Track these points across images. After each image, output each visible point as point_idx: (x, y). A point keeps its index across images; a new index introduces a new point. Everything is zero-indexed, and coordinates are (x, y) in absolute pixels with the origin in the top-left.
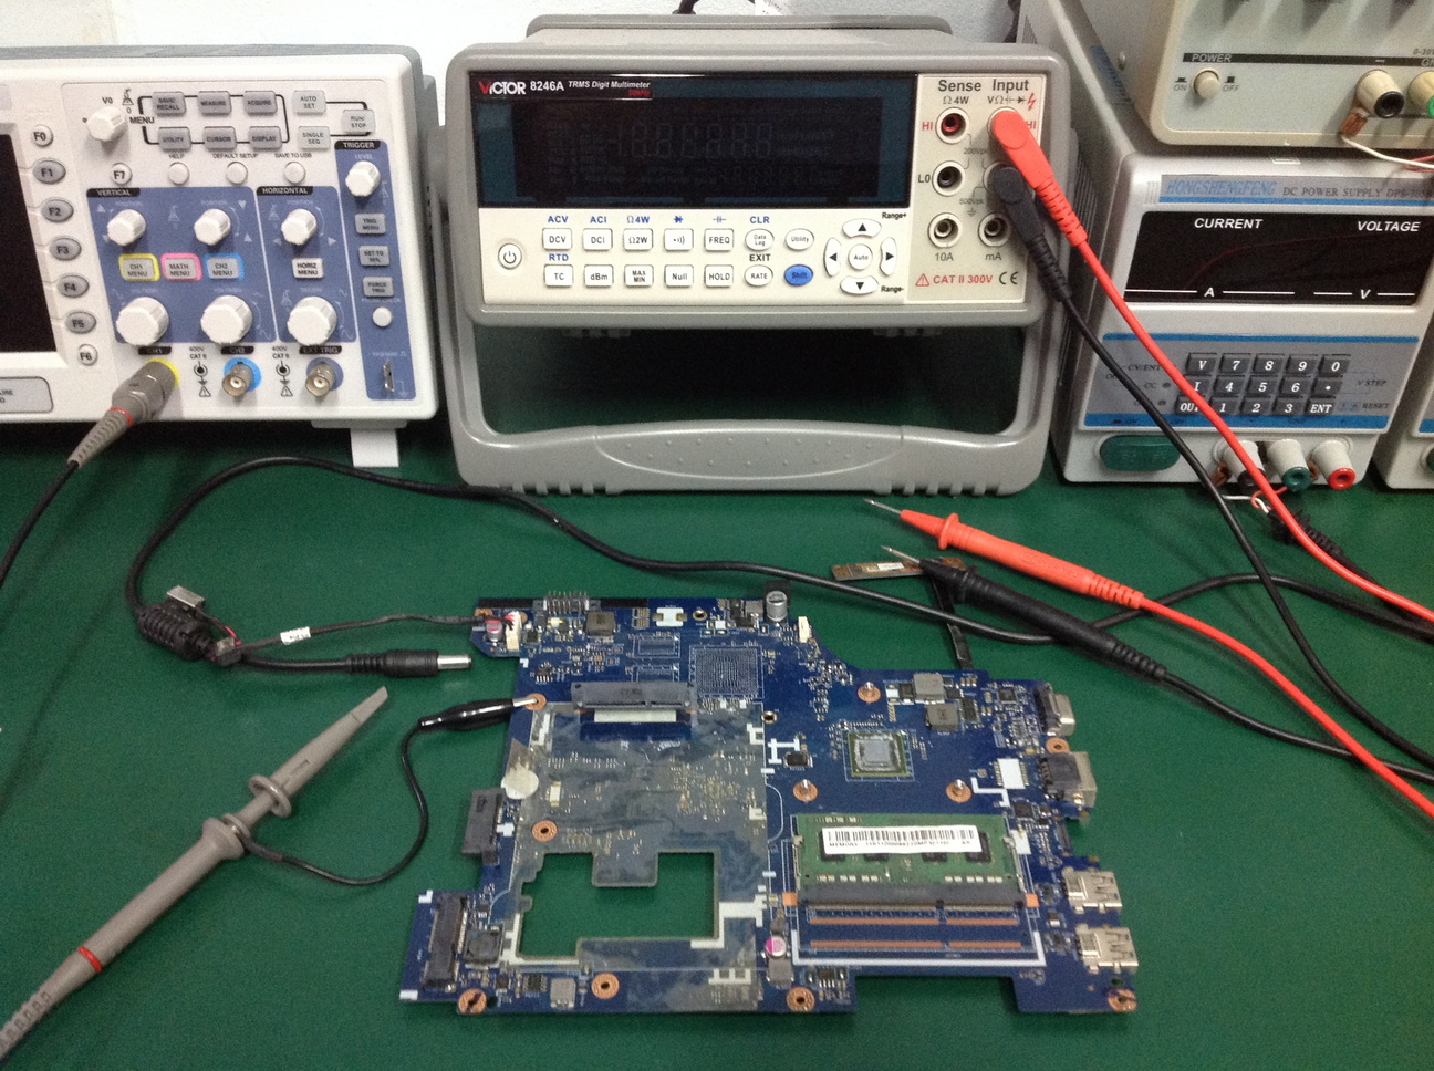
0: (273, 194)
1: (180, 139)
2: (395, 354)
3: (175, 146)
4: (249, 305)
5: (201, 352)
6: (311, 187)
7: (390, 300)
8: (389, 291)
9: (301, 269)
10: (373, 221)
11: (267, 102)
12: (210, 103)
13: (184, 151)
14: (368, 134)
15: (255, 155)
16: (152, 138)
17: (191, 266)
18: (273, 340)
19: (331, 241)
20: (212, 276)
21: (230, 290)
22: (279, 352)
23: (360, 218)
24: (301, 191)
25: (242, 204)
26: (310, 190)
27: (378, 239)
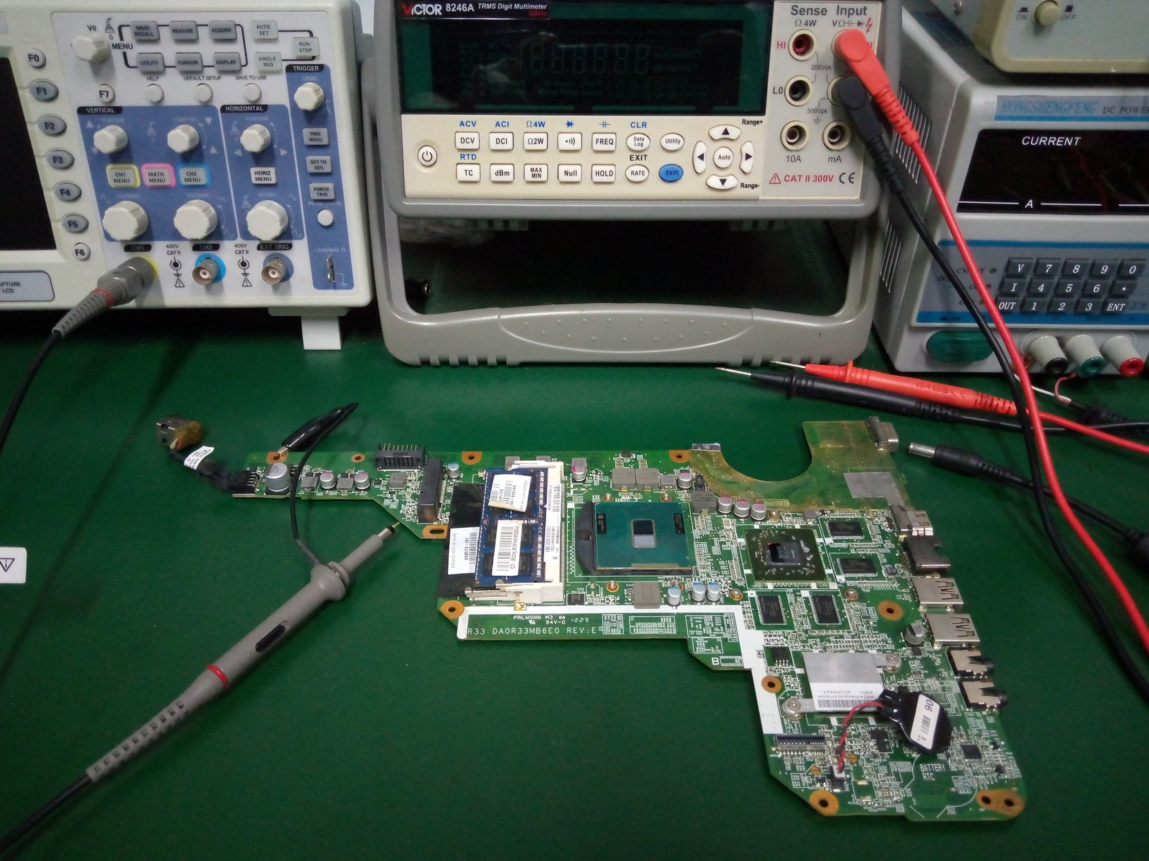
0: (234, 112)
1: (154, 63)
2: (336, 250)
3: (152, 69)
4: (216, 209)
5: (176, 249)
6: (267, 105)
7: (332, 204)
8: (331, 195)
9: (258, 176)
10: (318, 134)
11: (227, 30)
12: (180, 31)
13: (159, 73)
14: (314, 58)
15: (219, 78)
16: (130, 63)
17: (166, 174)
18: (235, 238)
19: (283, 152)
20: (184, 183)
21: (199, 195)
22: (241, 249)
23: (306, 132)
24: (258, 109)
25: (209, 120)
26: (265, 107)
27: (321, 151)
